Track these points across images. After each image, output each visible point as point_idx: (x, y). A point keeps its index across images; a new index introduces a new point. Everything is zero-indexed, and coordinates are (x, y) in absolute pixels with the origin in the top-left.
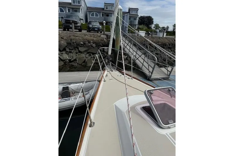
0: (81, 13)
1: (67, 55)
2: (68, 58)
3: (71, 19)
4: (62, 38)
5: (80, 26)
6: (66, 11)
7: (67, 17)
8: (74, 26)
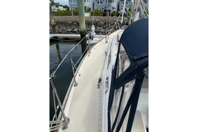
0: (115, 3)
1: (104, 30)
2: (104, 31)
3: (107, 9)
4: (102, 20)
5: (112, 13)
6: (104, 3)
7: (105, 8)
8: (109, 13)
